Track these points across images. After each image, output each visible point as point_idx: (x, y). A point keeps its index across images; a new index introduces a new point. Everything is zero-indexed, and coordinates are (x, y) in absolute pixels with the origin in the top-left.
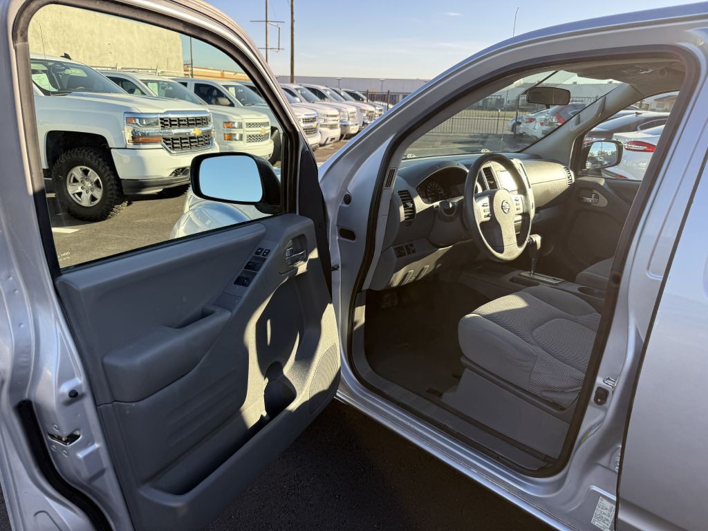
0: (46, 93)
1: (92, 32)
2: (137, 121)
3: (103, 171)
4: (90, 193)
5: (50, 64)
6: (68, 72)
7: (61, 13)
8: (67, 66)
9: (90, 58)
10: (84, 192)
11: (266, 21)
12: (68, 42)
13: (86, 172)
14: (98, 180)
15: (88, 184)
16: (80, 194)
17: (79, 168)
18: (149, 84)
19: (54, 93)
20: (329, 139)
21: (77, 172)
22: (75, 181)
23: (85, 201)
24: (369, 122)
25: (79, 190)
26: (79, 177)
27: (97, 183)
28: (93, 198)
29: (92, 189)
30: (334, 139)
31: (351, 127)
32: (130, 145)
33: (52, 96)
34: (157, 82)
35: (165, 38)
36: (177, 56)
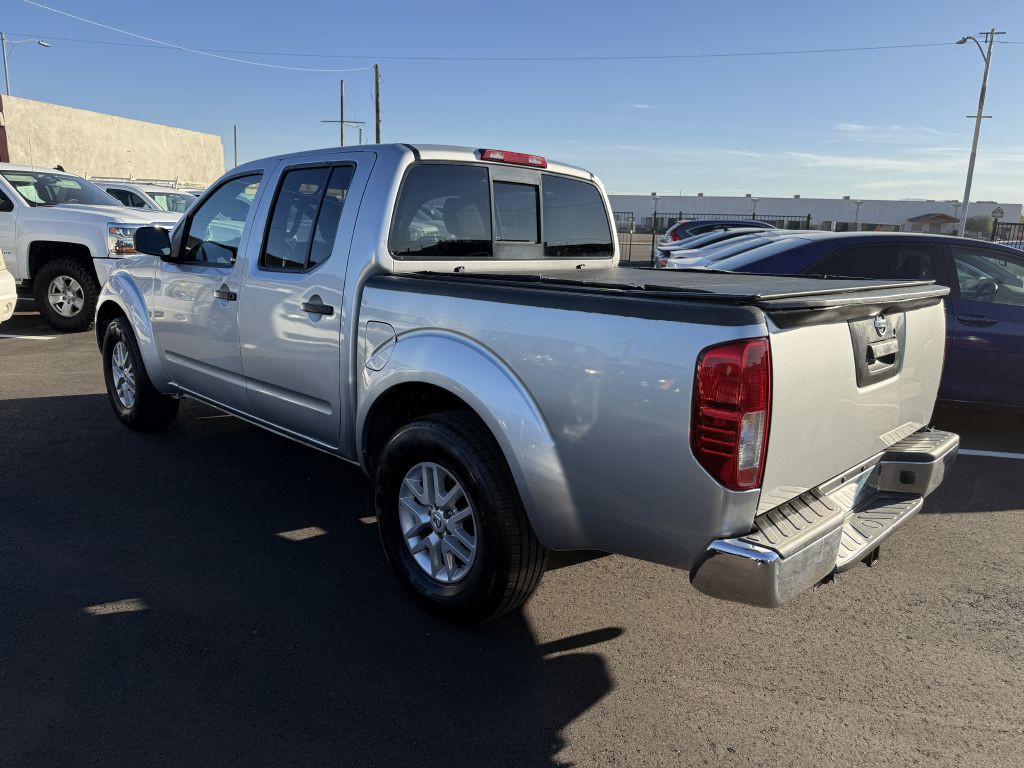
0: (32, 204)
1: (108, 138)
2: (121, 231)
3: (84, 281)
4: (72, 303)
5: (40, 176)
6: (58, 184)
7: (70, 117)
8: (59, 178)
9: (104, 168)
10: (65, 302)
11: (342, 121)
12: (77, 149)
13: (68, 282)
14: (79, 290)
15: (70, 295)
16: (61, 304)
17: (61, 278)
18: (156, 197)
19: (40, 205)
21: (59, 282)
22: (57, 291)
23: (66, 311)
25: (61, 300)
26: (60, 287)
27: (79, 293)
28: (74, 309)
29: (73, 300)
32: (114, 255)
33: (37, 208)
34: (168, 195)
35: (202, 143)
36: (217, 165)
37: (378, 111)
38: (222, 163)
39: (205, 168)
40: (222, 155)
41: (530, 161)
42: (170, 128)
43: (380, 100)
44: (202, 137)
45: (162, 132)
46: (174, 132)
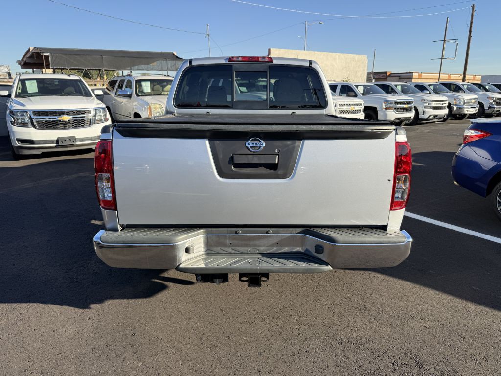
11: (445, 40)
20: (432, 116)
24: (496, 106)
30: (437, 116)
31: (466, 110)
35: (357, 59)
36: (363, 70)
37: (470, 31)
38: (366, 68)
39: (356, 71)
40: (367, 64)
41: (260, 60)
42: (341, 54)
43: (473, 25)
44: (356, 57)
45: (337, 56)
46: (342, 55)
